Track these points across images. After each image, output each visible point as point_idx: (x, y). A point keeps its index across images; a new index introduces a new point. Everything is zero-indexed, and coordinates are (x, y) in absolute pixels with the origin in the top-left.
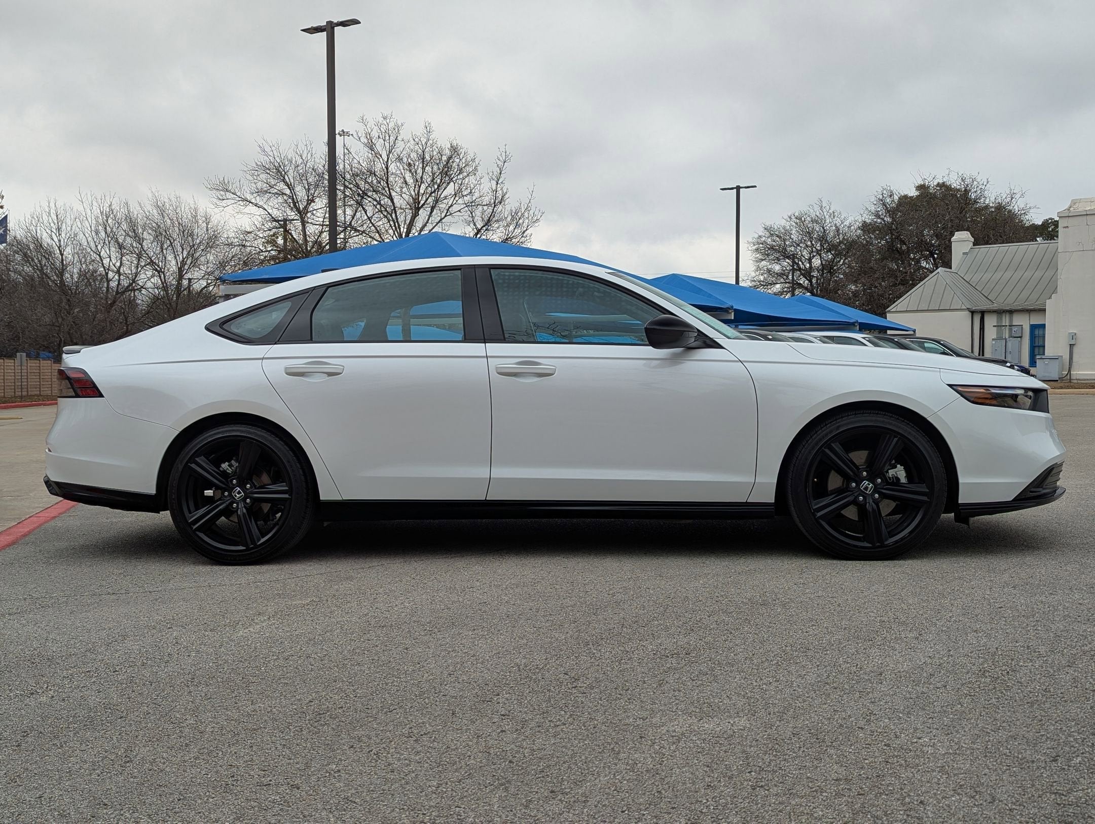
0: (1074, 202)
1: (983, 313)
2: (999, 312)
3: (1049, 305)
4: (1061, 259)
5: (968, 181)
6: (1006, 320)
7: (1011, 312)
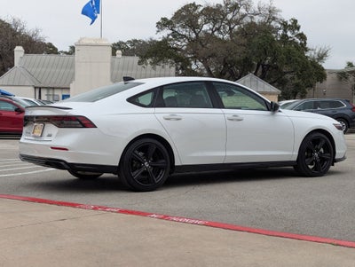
0: (81, 39)
1: (40, 88)
2: (48, 88)
3: (71, 86)
4: (77, 64)
5: (17, 20)
6: (51, 92)
7: (54, 88)
